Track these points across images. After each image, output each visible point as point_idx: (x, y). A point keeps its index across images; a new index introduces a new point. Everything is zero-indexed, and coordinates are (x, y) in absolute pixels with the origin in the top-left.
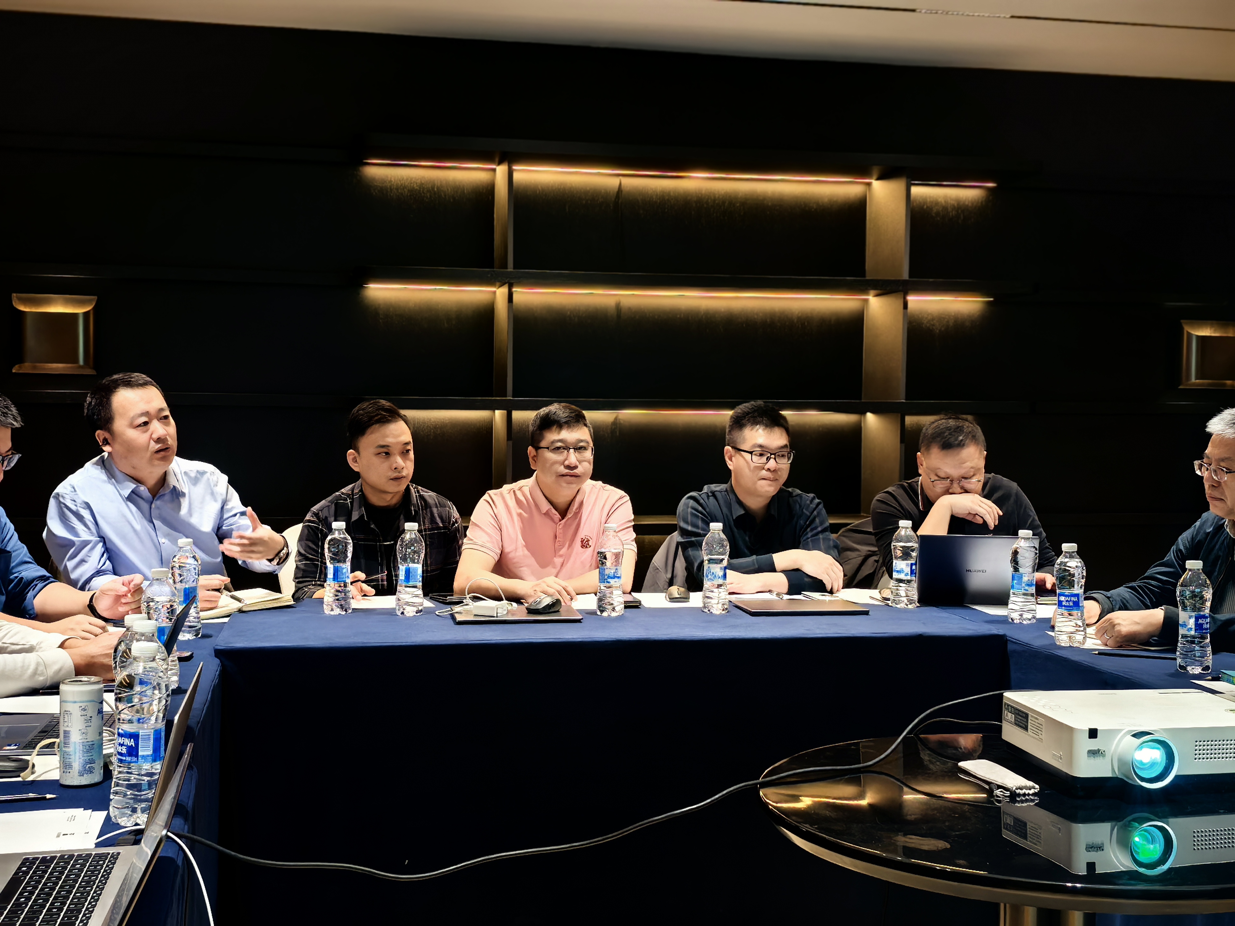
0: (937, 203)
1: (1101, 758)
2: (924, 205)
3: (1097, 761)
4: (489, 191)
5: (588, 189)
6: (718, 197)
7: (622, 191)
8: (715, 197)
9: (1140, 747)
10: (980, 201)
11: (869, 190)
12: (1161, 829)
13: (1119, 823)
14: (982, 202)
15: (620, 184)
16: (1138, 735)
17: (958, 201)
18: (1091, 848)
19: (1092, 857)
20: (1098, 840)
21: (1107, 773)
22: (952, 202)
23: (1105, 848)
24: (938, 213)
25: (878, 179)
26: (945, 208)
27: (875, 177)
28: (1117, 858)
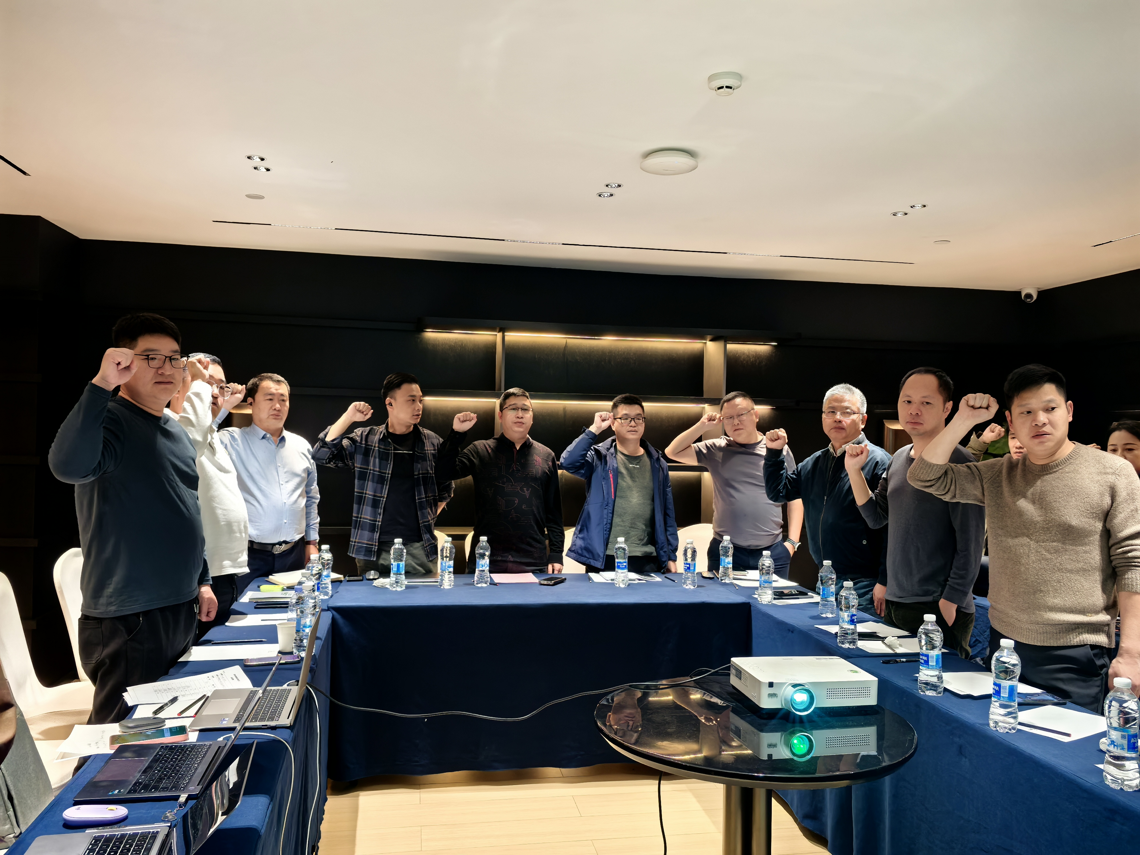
0: (744, 354)
1: (776, 698)
2: (736, 355)
3: (774, 699)
4: (494, 346)
5: (548, 345)
6: (621, 350)
7: (567, 347)
8: (619, 350)
9: (795, 692)
10: (768, 352)
11: (706, 346)
12: (807, 736)
13: (785, 733)
14: (769, 353)
15: (566, 342)
16: (795, 686)
17: (756, 352)
18: (770, 746)
19: (771, 751)
20: (773, 742)
21: (779, 706)
22: (752, 353)
23: (777, 746)
24: (744, 360)
25: (710, 341)
26: (748, 356)
27: (708, 340)
28: (783, 751)
